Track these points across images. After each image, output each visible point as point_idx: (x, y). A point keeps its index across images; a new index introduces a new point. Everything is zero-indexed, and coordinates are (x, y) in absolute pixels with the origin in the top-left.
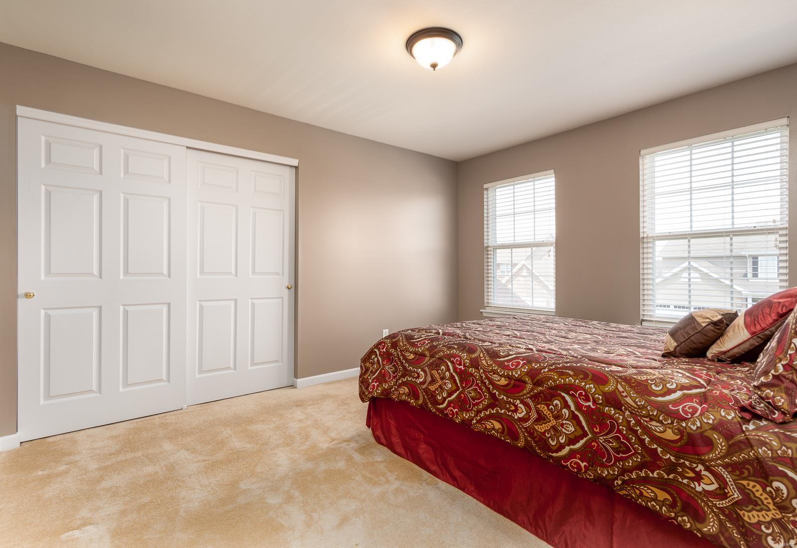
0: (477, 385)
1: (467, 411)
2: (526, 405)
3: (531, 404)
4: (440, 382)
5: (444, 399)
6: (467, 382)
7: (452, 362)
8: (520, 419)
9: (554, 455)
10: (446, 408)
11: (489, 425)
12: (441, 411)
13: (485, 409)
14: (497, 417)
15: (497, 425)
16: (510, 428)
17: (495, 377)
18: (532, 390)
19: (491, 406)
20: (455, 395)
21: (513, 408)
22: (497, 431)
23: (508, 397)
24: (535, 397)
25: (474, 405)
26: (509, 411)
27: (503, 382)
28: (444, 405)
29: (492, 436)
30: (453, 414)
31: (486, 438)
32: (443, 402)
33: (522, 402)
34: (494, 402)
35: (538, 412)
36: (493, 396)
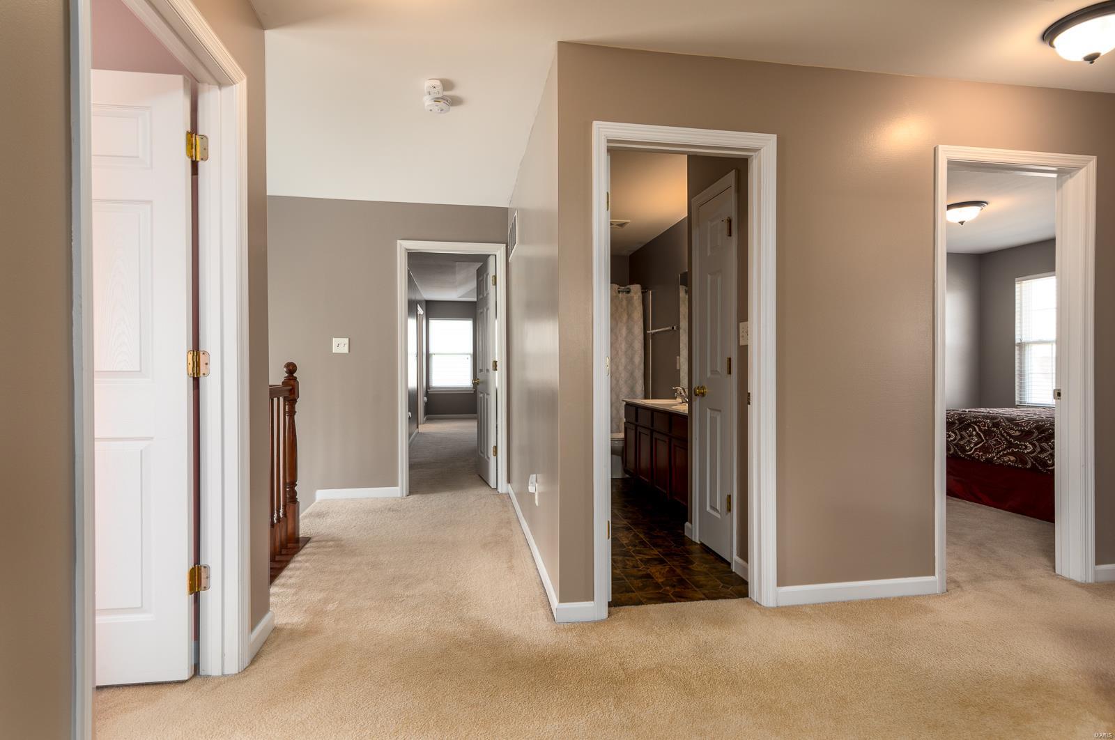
0: (998, 437)
1: (990, 453)
2: (1034, 445)
3: (1037, 443)
4: (968, 438)
5: (972, 448)
6: (990, 435)
7: (978, 426)
8: (1028, 453)
9: (1050, 468)
10: (973, 454)
11: (1006, 459)
12: (970, 455)
13: (1004, 450)
14: (1012, 454)
15: (1012, 458)
16: (1021, 458)
17: (1012, 432)
18: (1038, 436)
19: (1009, 448)
20: (981, 445)
21: (1024, 447)
22: (1012, 462)
23: (1020, 442)
24: (1039, 440)
25: (995, 449)
26: (1021, 449)
27: (1017, 433)
28: (971, 452)
29: (1009, 465)
30: (979, 456)
31: (1004, 467)
32: (971, 450)
33: (1030, 443)
34: (1010, 445)
35: (1041, 447)
36: (1009, 442)
